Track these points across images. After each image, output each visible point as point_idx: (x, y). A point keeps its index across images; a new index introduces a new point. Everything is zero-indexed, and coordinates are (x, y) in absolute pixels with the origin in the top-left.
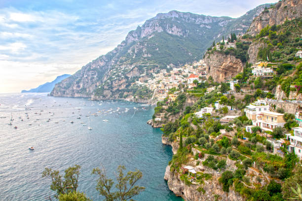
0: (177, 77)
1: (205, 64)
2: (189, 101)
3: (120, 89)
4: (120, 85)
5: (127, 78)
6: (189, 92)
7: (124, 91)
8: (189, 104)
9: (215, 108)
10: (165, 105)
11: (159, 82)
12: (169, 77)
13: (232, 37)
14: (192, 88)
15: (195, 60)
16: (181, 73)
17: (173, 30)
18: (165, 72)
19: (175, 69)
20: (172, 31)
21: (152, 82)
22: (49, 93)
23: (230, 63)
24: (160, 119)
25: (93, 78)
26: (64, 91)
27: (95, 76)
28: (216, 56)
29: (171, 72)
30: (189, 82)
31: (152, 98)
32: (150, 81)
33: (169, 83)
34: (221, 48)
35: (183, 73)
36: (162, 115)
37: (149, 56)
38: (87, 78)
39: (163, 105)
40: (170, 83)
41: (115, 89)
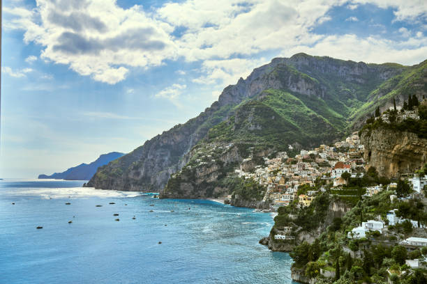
0: (307, 165)
1: (362, 147)
2: (335, 208)
3: (208, 181)
4: (208, 176)
5: (220, 163)
6: (334, 192)
7: (214, 184)
8: (335, 212)
9: (387, 222)
10: (292, 213)
11: (275, 173)
12: (293, 166)
13: (410, 101)
14: (339, 186)
15: (338, 137)
16: (314, 158)
17: (299, 85)
18: (286, 157)
19: (304, 151)
20: (298, 88)
21: (264, 172)
22: (87, 182)
23: (407, 145)
24: (284, 237)
25: (163, 161)
26: (113, 181)
27: (167, 158)
28: (381, 132)
29: (297, 156)
30: (333, 176)
31: (264, 201)
32: (259, 171)
33: (293, 174)
34: (392, 119)
35: (317, 159)
36: (287, 229)
37: (259, 128)
38: (152, 160)
39: (289, 213)
40: (295, 175)
41: (199, 181)
